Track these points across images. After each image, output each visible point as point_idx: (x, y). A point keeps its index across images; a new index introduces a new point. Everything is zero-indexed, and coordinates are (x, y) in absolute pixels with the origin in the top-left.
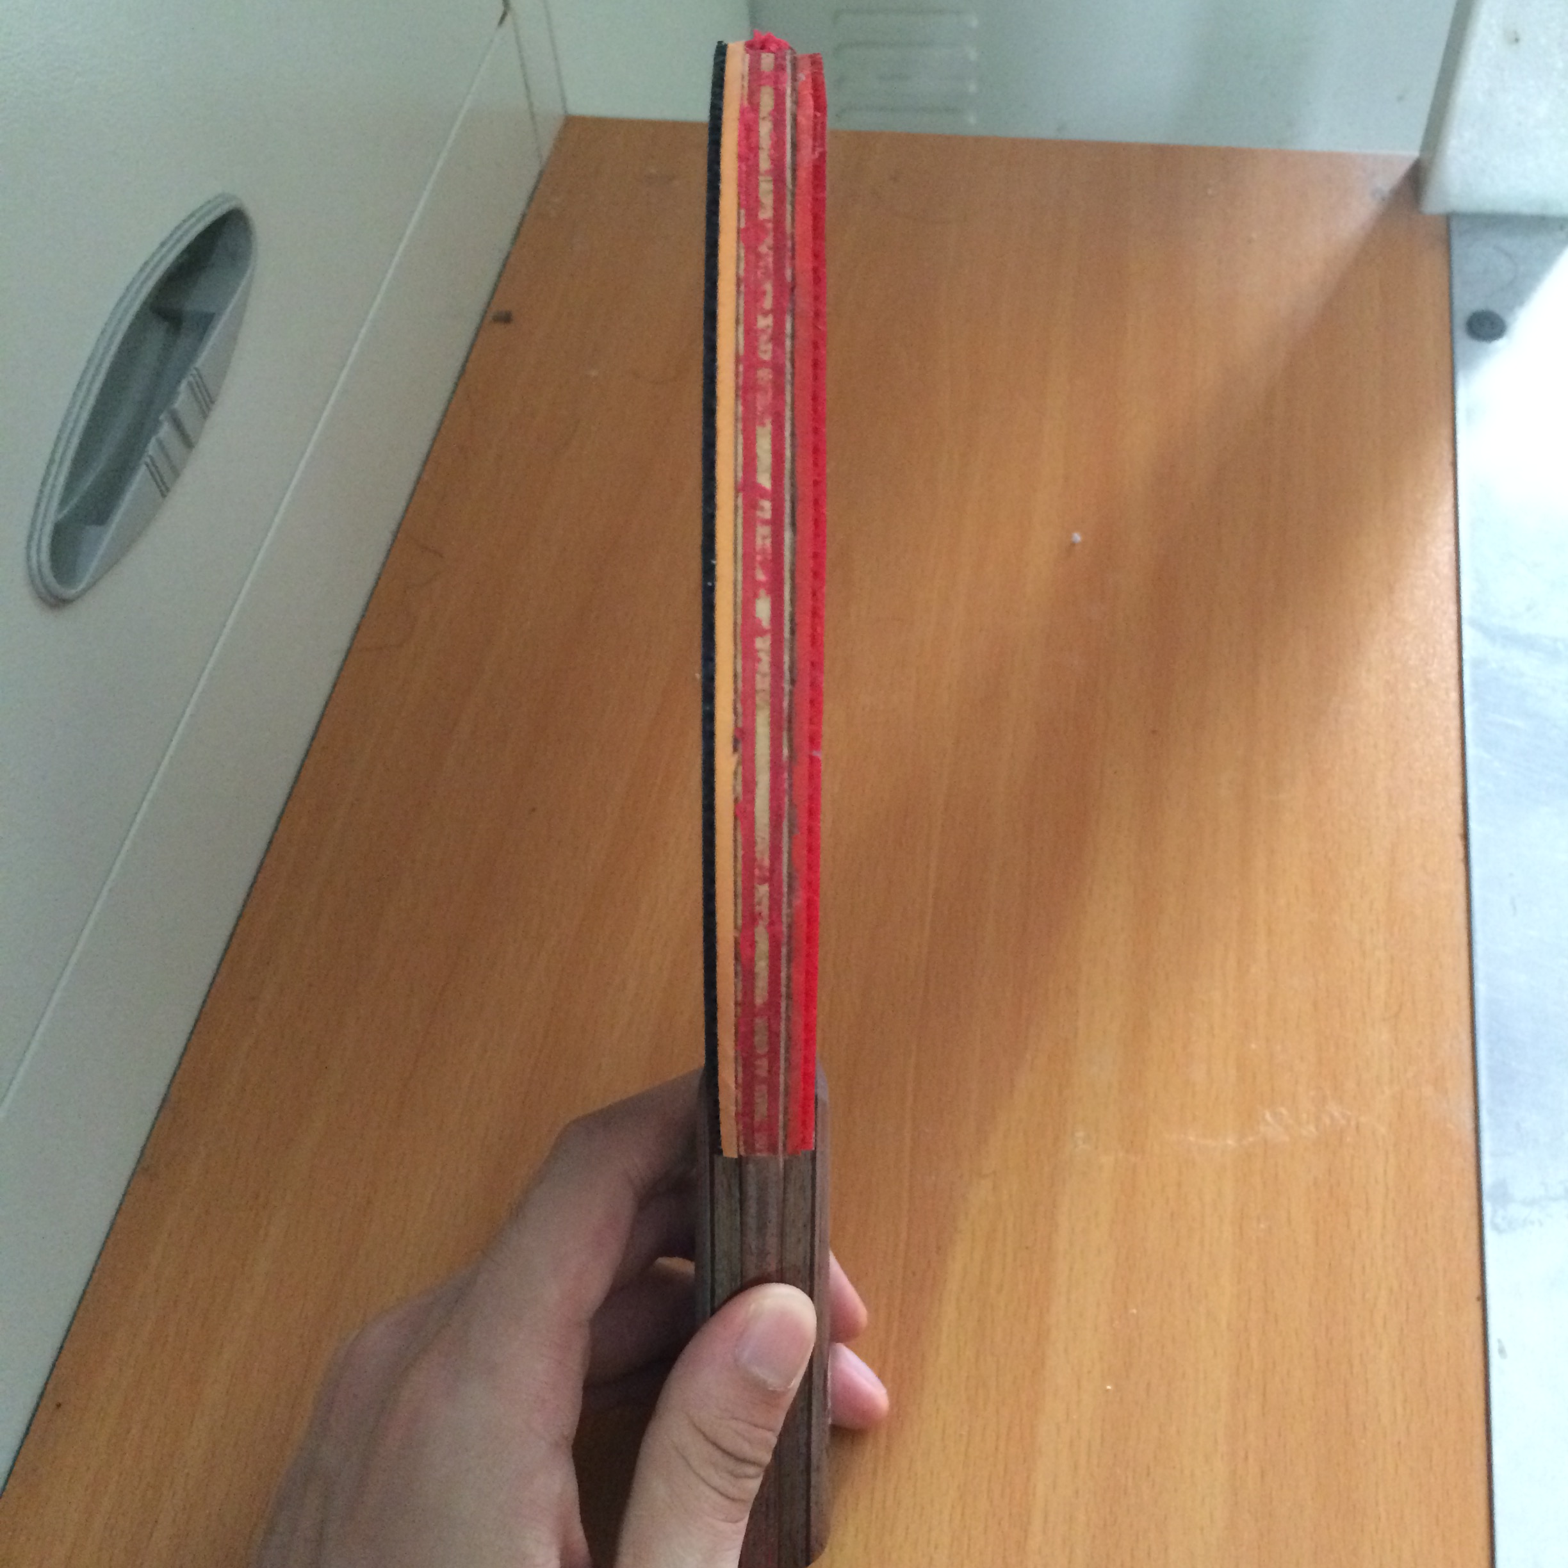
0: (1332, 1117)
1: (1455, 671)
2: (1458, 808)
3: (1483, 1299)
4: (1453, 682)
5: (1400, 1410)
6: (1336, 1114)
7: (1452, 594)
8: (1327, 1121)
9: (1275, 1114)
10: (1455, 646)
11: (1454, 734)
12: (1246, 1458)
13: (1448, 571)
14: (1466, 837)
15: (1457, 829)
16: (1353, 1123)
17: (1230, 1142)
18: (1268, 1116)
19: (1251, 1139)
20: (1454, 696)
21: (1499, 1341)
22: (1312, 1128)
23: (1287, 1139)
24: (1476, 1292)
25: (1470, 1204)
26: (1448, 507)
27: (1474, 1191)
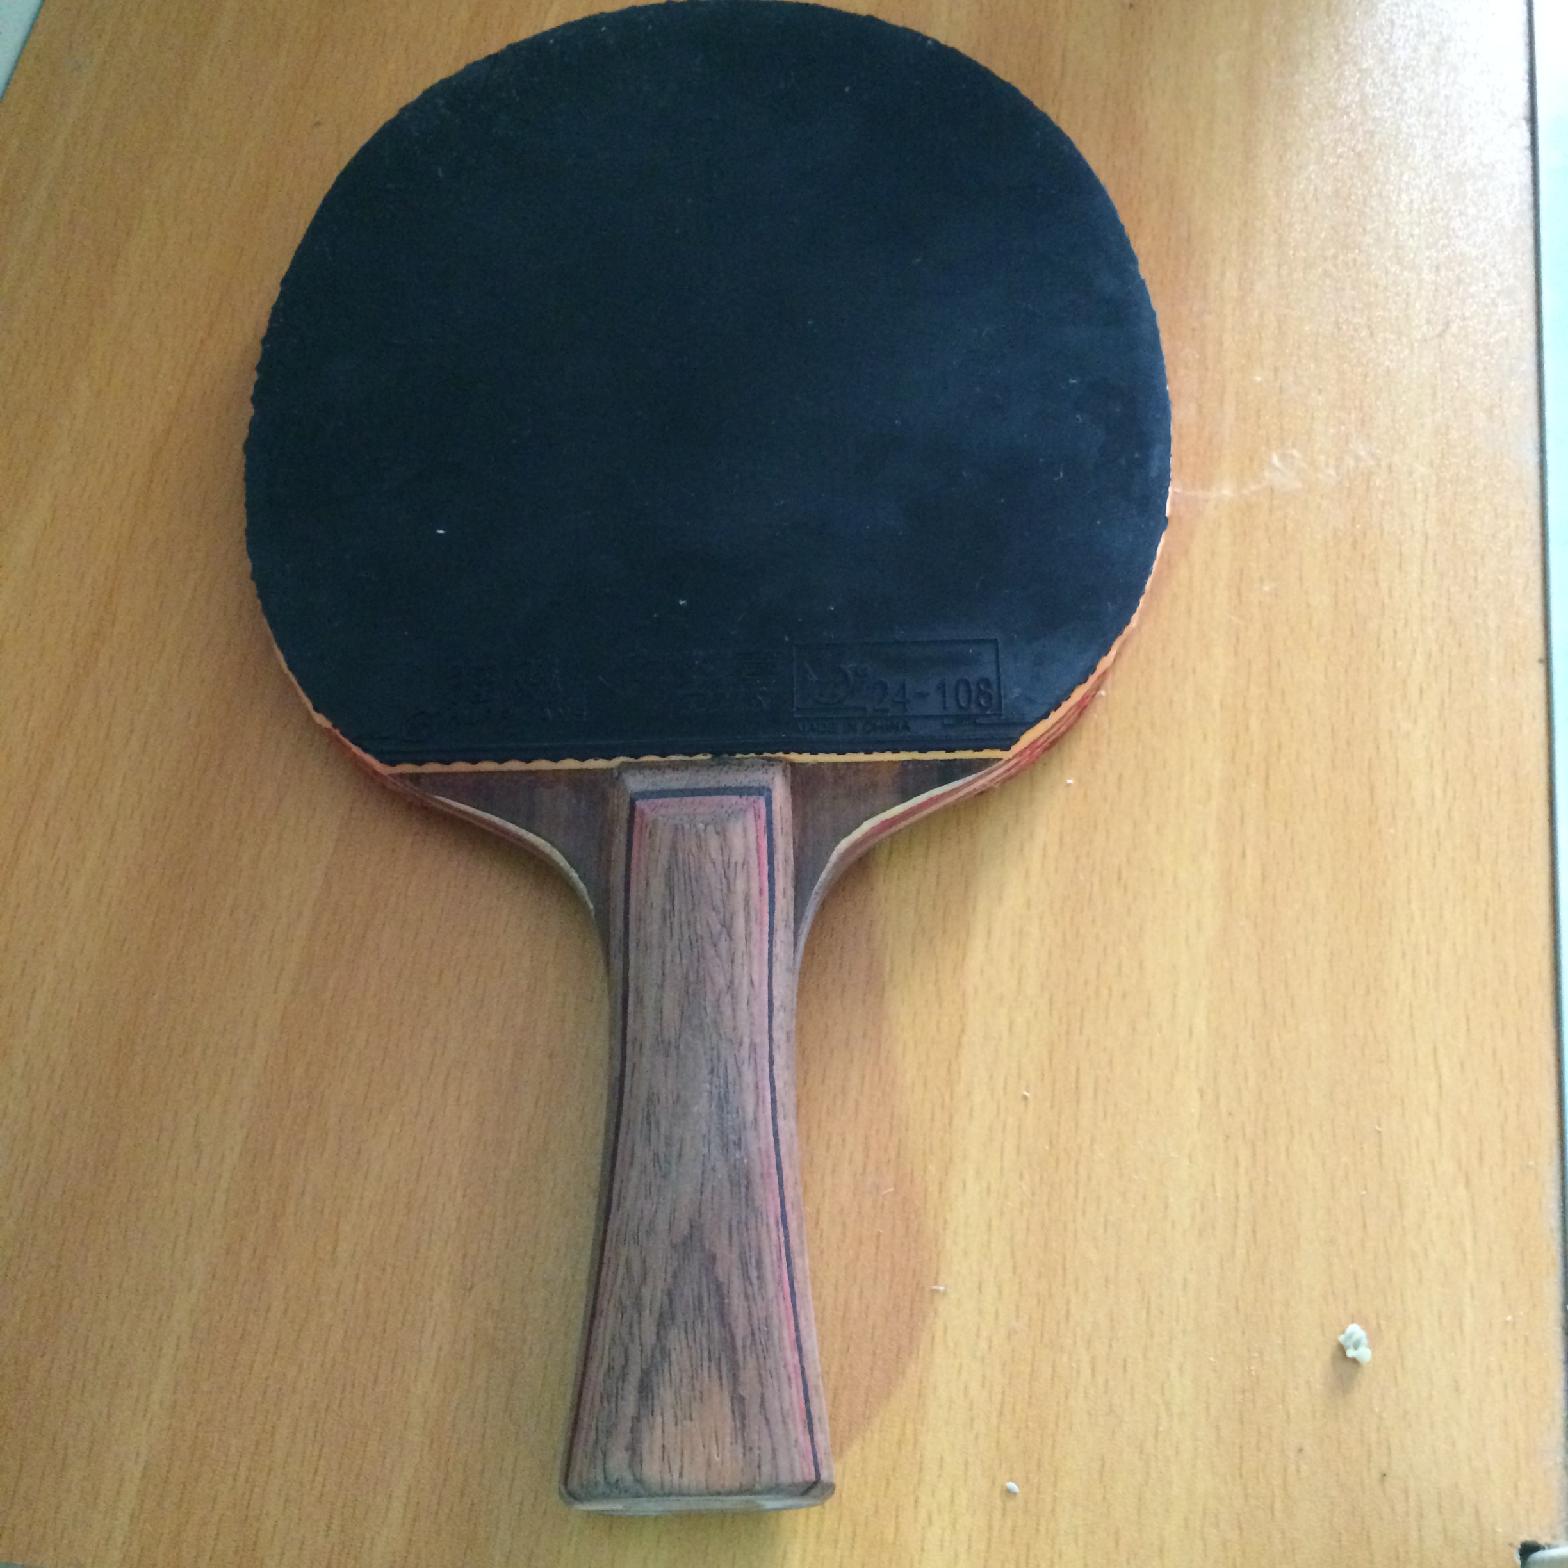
0: (1358, 459)
2: (1523, 87)
3: (1546, 660)
5: (1439, 793)
6: (1362, 453)
8: (1351, 462)
9: (1283, 457)
12: (1244, 855)
14: (1532, 120)
15: (1522, 111)
16: (1384, 463)
17: (1227, 492)
18: (1275, 460)
19: (1253, 488)
22: (1332, 472)
23: (1299, 485)
24: (1538, 651)
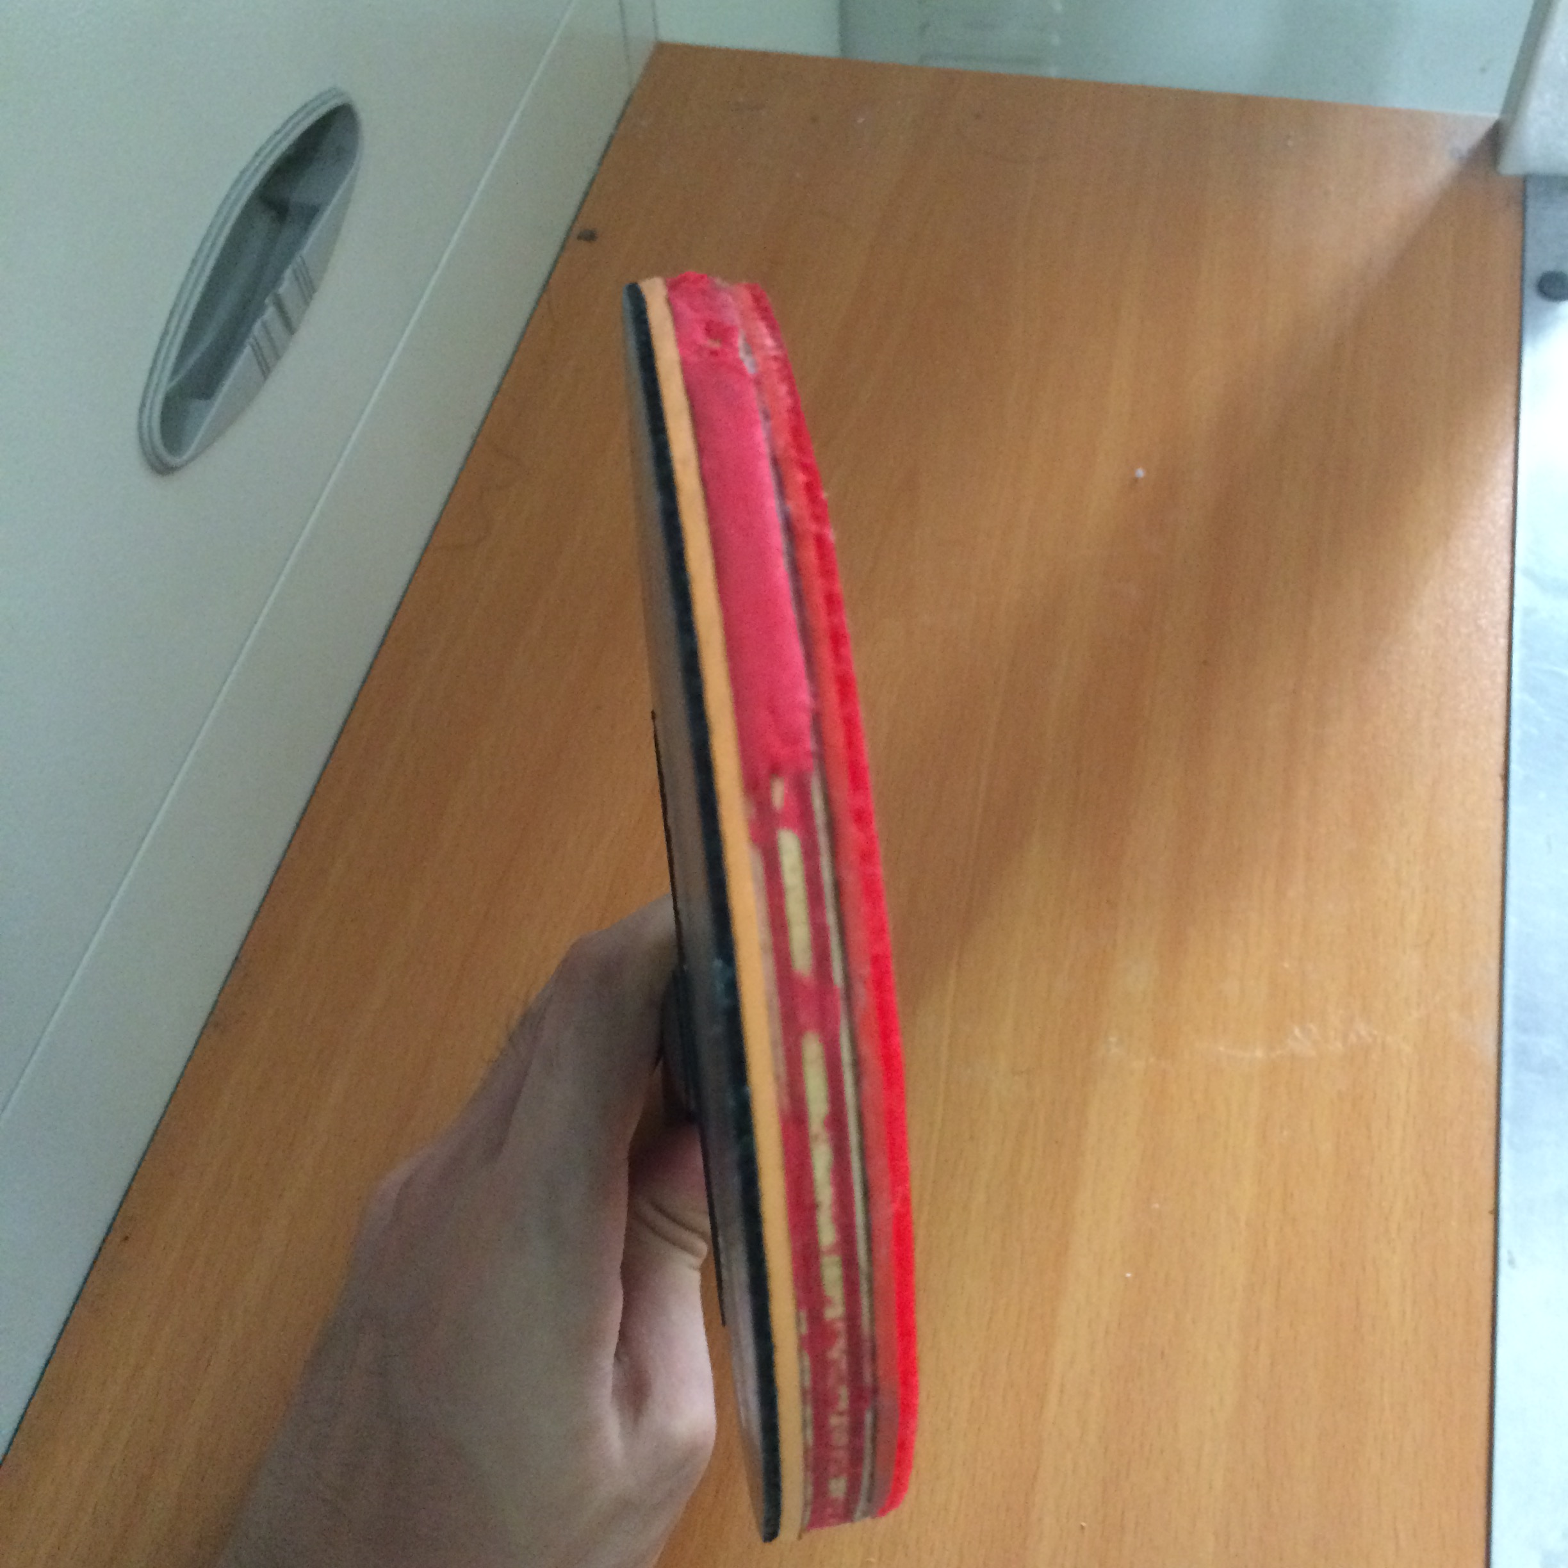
0: (1359, 1035)
1: (1506, 618)
2: (1500, 750)
3: (1496, 1212)
4: (1502, 629)
5: (1409, 1311)
6: (1363, 1033)
7: (1506, 544)
8: (1354, 1039)
9: (1304, 1030)
10: (1507, 595)
11: (1501, 679)
12: (1257, 1349)
13: (1504, 521)
14: (1506, 777)
15: (1498, 769)
16: (1379, 1042)
17: (1259, 1053)
18: (1297, 1031)
19: (1279, 1052)
20: (1503, 642)
21: (1509, 1252)
22: (1339, 1045)
23: (1314, 1053)
24: (1488, 1204)
25: (1488, 1124)
26: (1508, 460)
27: (1493, 1111)
